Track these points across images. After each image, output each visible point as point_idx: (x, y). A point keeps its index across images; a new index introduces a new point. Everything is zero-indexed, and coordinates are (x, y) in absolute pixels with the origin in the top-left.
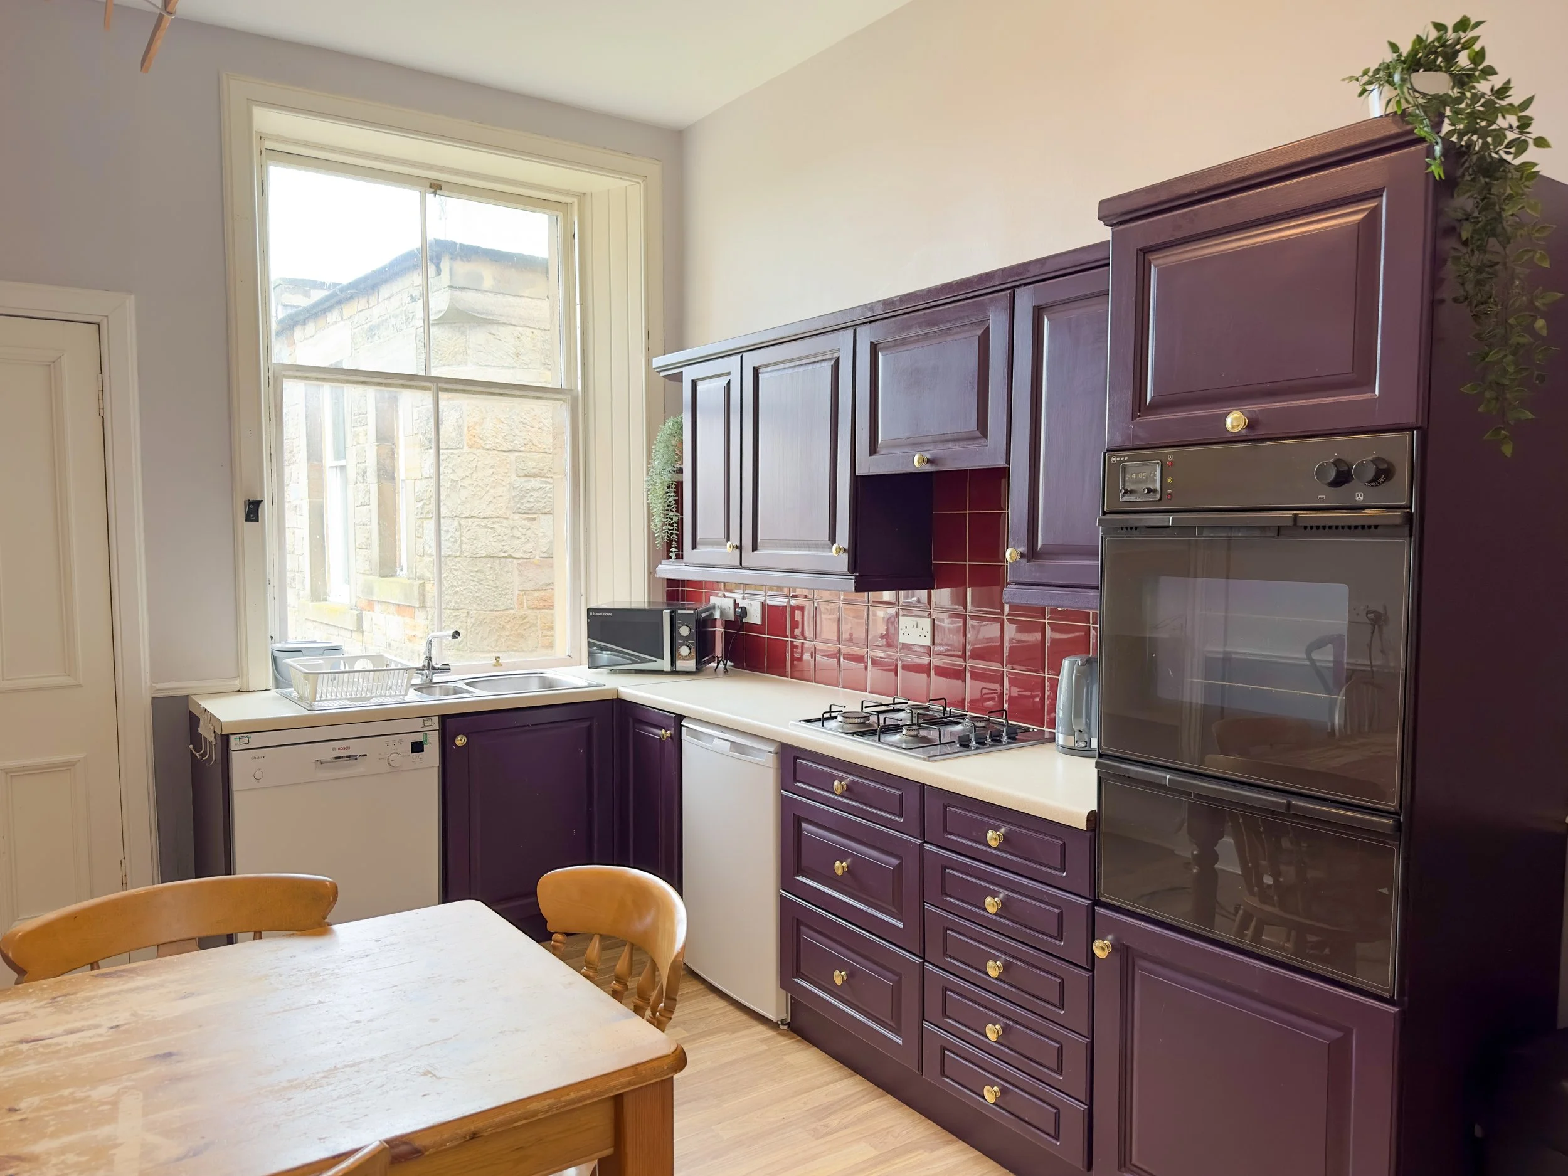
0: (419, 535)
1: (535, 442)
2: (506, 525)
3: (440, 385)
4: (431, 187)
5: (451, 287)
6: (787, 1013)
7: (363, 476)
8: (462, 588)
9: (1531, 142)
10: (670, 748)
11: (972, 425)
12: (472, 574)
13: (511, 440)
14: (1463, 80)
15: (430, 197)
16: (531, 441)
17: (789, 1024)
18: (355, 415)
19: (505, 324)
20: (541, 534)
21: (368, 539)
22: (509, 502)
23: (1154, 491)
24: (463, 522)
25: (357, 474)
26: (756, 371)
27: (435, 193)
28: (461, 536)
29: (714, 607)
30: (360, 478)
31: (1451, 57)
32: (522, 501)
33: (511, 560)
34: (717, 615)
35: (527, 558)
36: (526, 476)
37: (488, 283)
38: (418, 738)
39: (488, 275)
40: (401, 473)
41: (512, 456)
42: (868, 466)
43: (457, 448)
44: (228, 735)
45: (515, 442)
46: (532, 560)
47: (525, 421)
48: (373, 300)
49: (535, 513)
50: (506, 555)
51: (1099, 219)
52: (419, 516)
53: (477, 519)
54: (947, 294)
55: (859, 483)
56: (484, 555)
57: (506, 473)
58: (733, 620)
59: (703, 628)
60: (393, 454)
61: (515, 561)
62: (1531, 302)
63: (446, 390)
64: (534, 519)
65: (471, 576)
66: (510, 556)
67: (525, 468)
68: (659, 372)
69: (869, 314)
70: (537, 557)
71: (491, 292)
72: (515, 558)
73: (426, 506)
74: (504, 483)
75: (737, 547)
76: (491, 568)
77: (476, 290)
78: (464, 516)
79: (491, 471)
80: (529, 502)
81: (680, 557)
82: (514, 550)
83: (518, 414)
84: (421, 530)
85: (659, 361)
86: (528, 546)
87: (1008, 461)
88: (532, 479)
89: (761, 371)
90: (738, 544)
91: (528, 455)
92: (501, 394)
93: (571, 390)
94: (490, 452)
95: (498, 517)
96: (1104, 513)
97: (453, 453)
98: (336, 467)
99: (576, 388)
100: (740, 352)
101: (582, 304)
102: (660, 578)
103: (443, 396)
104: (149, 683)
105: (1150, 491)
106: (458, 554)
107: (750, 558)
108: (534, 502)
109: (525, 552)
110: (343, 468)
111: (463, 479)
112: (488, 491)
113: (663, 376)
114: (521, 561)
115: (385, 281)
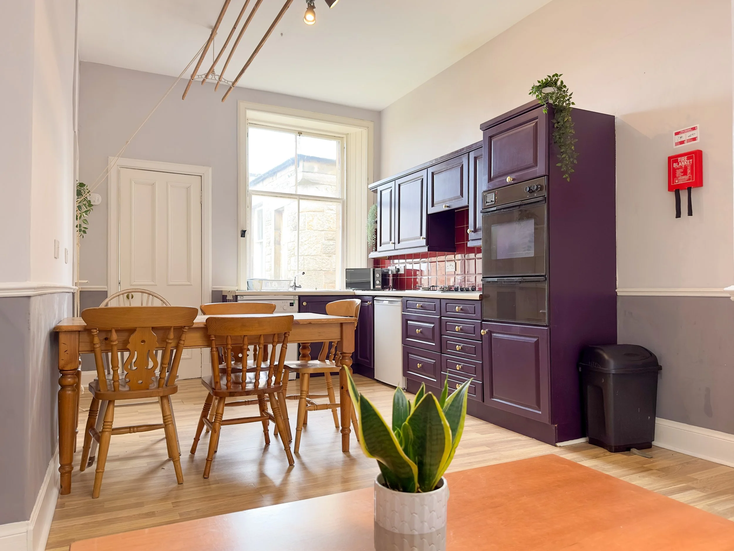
0: (289, 263)
1: (332, 227)
2: (320, 258)
3: (300, 197)
4: (298, 133)
5: (303, 171)
6: (406, 386)
7: (269, 244)
8: (304, 282)
9: (571, 103)
10: (371, 307)
11: (459, 193)
12: (308, 276)
13: (323, 226)
14: (559, 89)
15: (298, 137)
16: (330, 227)
17: (406, 390)
18: (267, 221)
19: (322, 184)
20: (333, 262)
21: (270, 267)
22: (321, 249)
23: (493, 201)
24: (305, 257)
25: (267, 243)
26: (399, 185)
27: (300, 136)
28: (304, 262)
29: (389, 270)
30: (268, 245)
31: (556, 83)
32: (326, 249)
33: (322, 271)
34: (390, 273)
35: (328, 271)
36: (328, 240)
37: (316, 169)
38: (292, 301)
39: (316, 166)
40: (282, 242)
41: (323, 233)
42: (431, 211)
43: (303, 230)
44: (237, 296)
45: (324, 227)
46: (329, 272)
47: (328, 220)
48: (274, 178)
49: (331, 254)
50: (320, 269)
51: (480, 129)
52: (289, 256)
53: (310, 256)
54: (452, 155)
55: (429, 216)
56: (312, 269)
57: (321, 239)
58: (395, 273)
59: (385, 277)
60: (280, 234)
61: (323, 272)
62: (571, 142)
63: (302, 199)
64: (331, 256)
65: (307, 277)
66: (321, 270)
67: (327, 237)
68: (370, 190)
69: (431, 164)
70: (331, 271)
71: (317, 173)
72: (323, 271)
73: (292, 252)
74: (320, 242)
75: (394, 243)
76: (314, 274)
77: (312, 172)
78: (305, 255)
79: (316, 238)
80: (329, 250)
81: (376, 250)
82: (323, 268)
83: (326, 217)
84: (290, 261)
85: (370, 186)
86: (328, 266)
87: (468, 204)
88: (330, 241)
89: (401, 185)
90: (394, 242)
91: (329, 232)
92: (319, 200)
93: (342, 199)
94: (315, 231)
95: (318, 255)
96: (482, 209)
97: (302, 232)
98: (258, 243)
99: (344, 198)
100: (394, 180)
101: (346, 170)
102: (370, 258)
103: (301, 201)
104: (211, 286)
105: (492, 201)
106: (303, 269)
107: (398, 246)
108: (330, 250)
109: (327, 268)
110: (261, 243)
111: (305, 241)
112: (314, 246)
113: (372, 191)
114: (325, 272)
115: (279, 171)
